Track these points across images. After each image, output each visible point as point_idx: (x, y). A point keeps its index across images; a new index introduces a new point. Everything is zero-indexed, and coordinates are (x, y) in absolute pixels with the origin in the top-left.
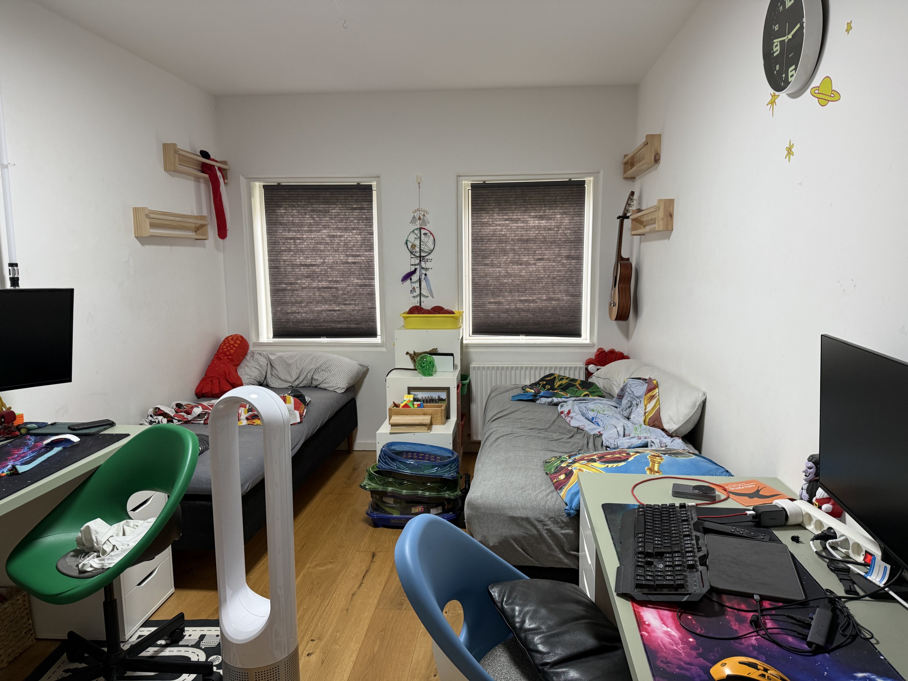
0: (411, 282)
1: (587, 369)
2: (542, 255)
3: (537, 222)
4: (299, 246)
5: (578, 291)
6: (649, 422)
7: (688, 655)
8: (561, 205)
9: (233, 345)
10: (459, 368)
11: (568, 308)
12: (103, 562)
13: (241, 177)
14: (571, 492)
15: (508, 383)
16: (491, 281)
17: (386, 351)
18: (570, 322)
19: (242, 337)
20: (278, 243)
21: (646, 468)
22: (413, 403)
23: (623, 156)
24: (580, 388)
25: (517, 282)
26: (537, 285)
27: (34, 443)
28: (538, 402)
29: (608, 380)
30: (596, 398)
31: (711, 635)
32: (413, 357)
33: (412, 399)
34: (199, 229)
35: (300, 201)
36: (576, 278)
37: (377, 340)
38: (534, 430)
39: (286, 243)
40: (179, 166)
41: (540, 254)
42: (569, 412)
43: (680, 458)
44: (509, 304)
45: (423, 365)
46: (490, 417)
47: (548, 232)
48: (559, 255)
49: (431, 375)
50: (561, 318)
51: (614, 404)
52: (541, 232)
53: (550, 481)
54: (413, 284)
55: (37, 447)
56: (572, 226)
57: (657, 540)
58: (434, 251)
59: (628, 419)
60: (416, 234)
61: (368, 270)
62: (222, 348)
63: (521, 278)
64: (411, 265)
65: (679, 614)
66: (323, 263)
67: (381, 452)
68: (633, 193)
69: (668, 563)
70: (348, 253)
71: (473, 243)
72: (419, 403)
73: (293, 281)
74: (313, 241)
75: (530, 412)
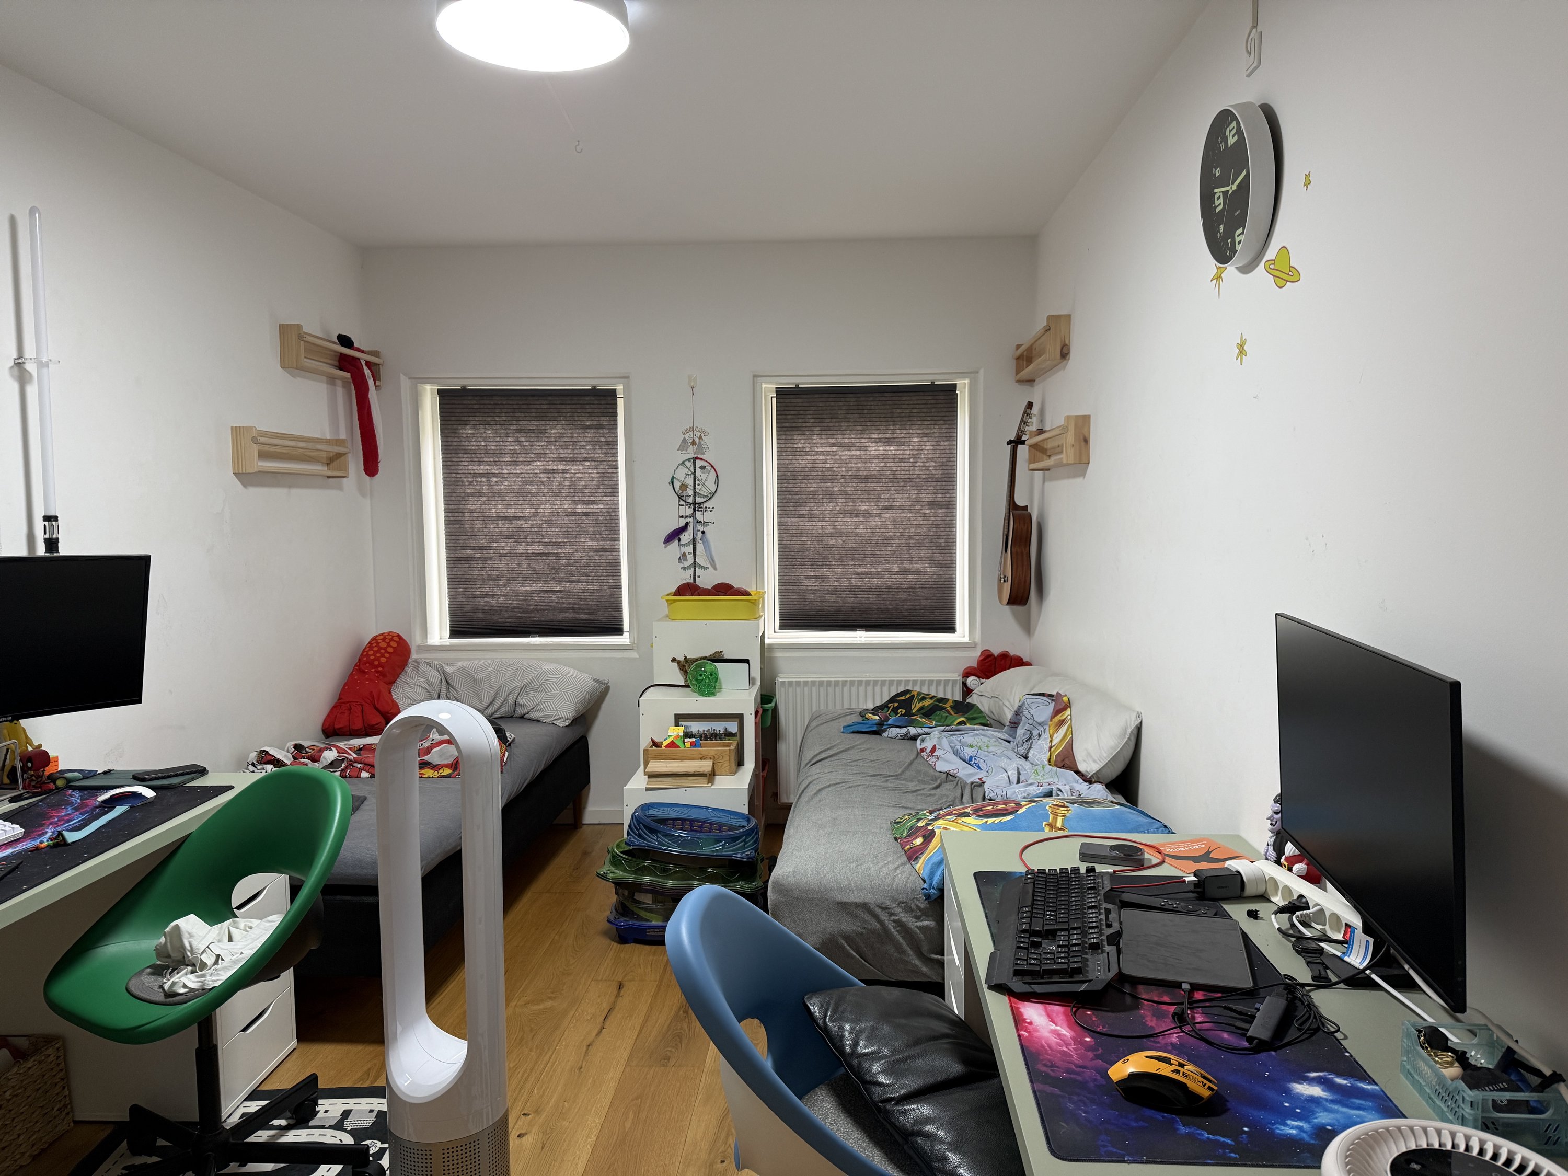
0: (680, 545)
1: (964, 684)
2: (891, 500)
3: (881, 448)
4: (496, 487)
5: (949, 558)
6: (1055, 761)
7: (1081, 1056)
8: (919, 423)
9: (385, 649)
10: (758, 683)
11: (934, 586)
12: (203, 979)
13: (402, 377)
14: (932, 862)
15: (838, 707)
16: (809, 542)
17: (638, 657)
18: (937, 609)
19: (399, 636)
20: (461, 483)
21: (1044, 823)
22: (684, 740)
23: (1014, 347)
24: (952, 713)
25: (852, 544)
26: (883, 549)
27: (81, 800)
28: (885, 734)
29: (997, 700)
30: (976, 727)
31: (1116, 1033)
32: (684, 666)
33: (681, 734)
34: (334, 460)
35: (498, 414)
36: (945, 537)
37: (624, 639)
38: (879, 777)
39: (475, 483)
40: (305, 360)
41: (887, 500)
42: (934, 749)
43: (1096, 809)
44: (838, 580)
45: (700, 678)
46: (809, 758)
47: (900, 464)
48: (918, 501)
49: (713, 694)
50: (922, 601)
51: (1006, 736)
52: (888, 465)
53: (901, 850)
54: (682, 548)
55: (87, 806)
56: (937, 456)
57: (1048, 915)
58: (716, 495)
59: (1026, 758)
60: (687, 467)
61: (608, 525)
62: (367, 654)
63: (857, 538)
64: (680, 517)
65: (1074, 1009)
66: (536, 514)
67: (632, 818)
68: (1030, 405)
69: (1061, 943)
70: (577, 499)
71: (780, 481)
72: (693, 740)
73: (485, 544)
74: (520, 479)
75: (873, 750)
